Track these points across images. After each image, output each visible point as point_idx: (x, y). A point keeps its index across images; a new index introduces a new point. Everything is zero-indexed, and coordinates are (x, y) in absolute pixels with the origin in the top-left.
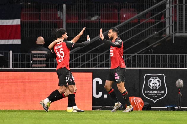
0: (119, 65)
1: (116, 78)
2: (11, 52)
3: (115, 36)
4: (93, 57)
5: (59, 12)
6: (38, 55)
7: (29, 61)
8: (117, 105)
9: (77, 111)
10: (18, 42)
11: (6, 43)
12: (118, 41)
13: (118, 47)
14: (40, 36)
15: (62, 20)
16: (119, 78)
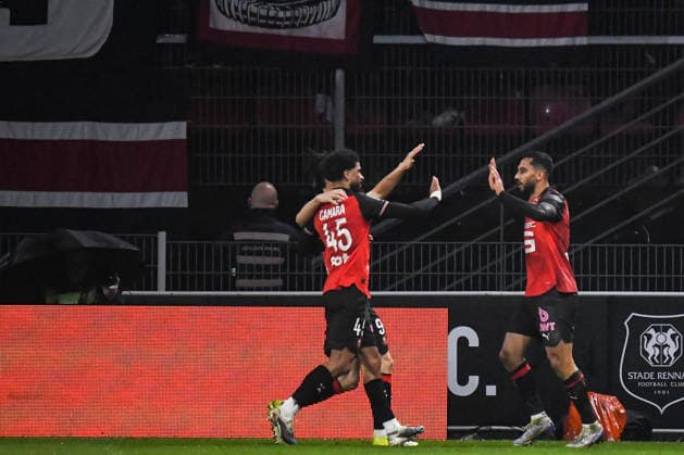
0: (555, 283)
1: (544, 328)
2: (162, 236)
3: (541, 183)
4: (441, 256)
5: (320, 97)
6: (258, 246)
7: (227, 269)
8: (538, 422)
9: (402, 435)
10: (177, 199)
11: (137, 206)
12: (551, 201)
13: (551, 220)
14: (263, 180)
15: (333, 124)
16: (553, 329)
